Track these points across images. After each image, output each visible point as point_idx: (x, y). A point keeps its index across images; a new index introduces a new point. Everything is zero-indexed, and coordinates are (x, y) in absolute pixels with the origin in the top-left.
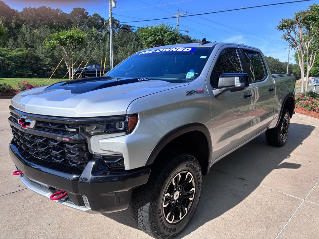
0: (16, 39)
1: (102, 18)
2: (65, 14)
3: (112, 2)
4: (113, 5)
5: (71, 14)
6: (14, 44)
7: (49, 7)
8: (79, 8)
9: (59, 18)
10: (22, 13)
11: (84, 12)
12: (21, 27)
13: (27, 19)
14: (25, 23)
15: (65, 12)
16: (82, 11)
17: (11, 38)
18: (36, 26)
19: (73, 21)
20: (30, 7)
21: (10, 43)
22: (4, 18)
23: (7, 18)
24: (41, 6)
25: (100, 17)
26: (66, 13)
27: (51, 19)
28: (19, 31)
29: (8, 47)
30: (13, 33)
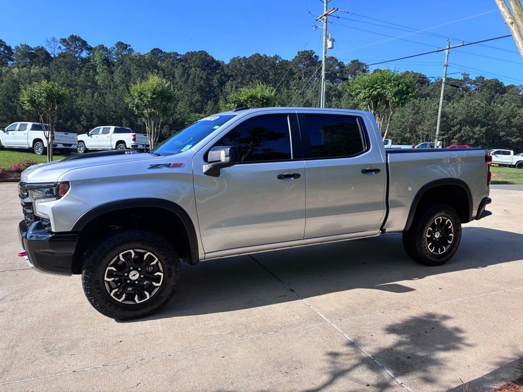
0: (216, 102)
1: (340, 63)
2: (285, 62)
3: (328, 41)
4: (330, 44)
5: (294, 60)
6: (213, 108)
7: (264, 55)
8: (306, 51)
9: (277, 69)
10: (228, 66)
11: (313, 56)
12: (225, 85)
13: (234, 73)
14: (231, 78)
15: (286, 59)
16: (309, 55)
17: (211, 101)
18: (244, 82)
19: (295, 71)
20: (238, 57)
21: (209, 107)
22: (204, 74)
23: (208, 74)
24: (254, 54)
25: (336, 60)
26: (287, 61)
27: (266, 71)
28: (222, 90)
29: (205, 113)
30: (214, 93)
